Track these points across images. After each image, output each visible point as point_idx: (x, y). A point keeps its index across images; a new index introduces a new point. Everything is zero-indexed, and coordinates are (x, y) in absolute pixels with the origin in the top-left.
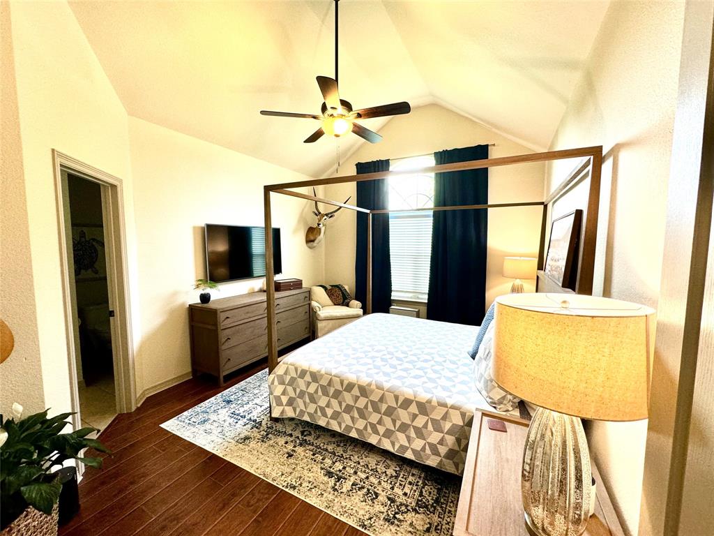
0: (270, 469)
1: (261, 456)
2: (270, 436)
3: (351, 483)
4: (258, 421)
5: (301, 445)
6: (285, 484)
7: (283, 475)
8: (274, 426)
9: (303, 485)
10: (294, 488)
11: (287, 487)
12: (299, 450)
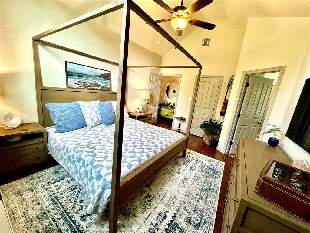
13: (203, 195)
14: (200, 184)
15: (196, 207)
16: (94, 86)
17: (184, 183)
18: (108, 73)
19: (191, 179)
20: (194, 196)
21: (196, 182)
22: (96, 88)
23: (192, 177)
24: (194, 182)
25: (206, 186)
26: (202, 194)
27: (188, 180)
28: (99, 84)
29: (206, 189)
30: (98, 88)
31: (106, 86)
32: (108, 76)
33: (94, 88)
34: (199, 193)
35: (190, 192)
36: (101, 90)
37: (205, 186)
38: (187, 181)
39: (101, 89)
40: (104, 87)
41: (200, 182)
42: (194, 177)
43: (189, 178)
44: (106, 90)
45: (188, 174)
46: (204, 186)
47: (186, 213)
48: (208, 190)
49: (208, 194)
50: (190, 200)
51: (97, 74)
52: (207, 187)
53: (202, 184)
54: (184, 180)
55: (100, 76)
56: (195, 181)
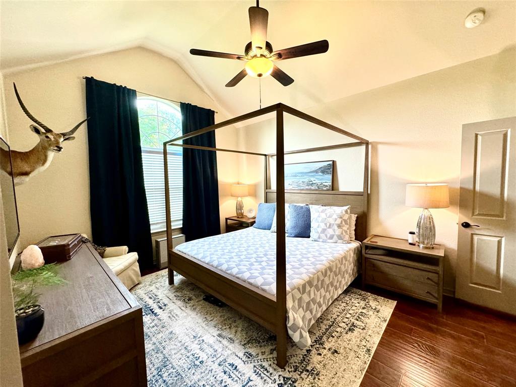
0: (353, 367)
1: (339, 374)
2: (309, 368)
3: (357, 321)
4: (282, 382)
5: (322, 344)
6: (367, 356)
7: (358, 357)
8: (295, 364)
9: (365, 344)
10: (369, 350)
11: (370, 354)
12: (327, 345)
13: (158, 355)
14: (179, 363)
15: (149, 337)
16: (308, 185)
17: (194, 337)
18: (329, 164)
19: (198, 351)
20: (165, 341)
21: (188, 357)
22: (310, 187)
23: (203, 356)
24: (188, 354)
25: (170, 371)
26: (161, 355)
27: (199, 347)
28: (314, 182)
29: (164, 370)
30: (313, 188)
31: (324, 184)
32: (328, 169)
33: (307, 187)
34: (165, 352)
35: (173, 340)
36: (316, 190)
37: (172, 370)
38: (196, 342)
39: (317, 188)
40: (322, 185)
41: (185, 366)
42: (200, 360)
43: (201, 349)
44: (325, 189)
45: (213, 351)
46: (173, 367)
47: (151, 325)
48: (161, 371)
49: (154, 365)
50: (163, 334)
51: (313, 169)
52: (166, 374)
53: (178, 368)
54: (201, 339)
55: (316, 171)
56: (191, 357)
